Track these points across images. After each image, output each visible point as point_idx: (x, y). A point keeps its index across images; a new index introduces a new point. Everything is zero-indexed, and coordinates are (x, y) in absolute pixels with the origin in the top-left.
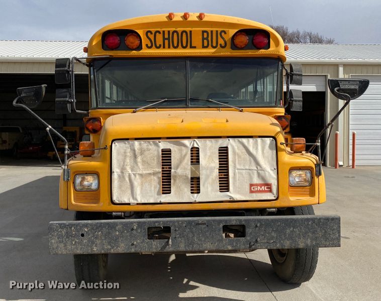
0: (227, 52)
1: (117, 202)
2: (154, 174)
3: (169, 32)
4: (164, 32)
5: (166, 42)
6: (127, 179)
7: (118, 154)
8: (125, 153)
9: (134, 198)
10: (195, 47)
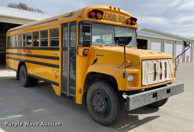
0: (125, 25)
1: (144, 85)
2: (152, 73)
3: (109, 14)
4: (108, 13)
5: (109, 17)
6: (146, 76)
7: (144, 66)
8: (145, 65)
9: (148, 83)
10: (117, 21)
